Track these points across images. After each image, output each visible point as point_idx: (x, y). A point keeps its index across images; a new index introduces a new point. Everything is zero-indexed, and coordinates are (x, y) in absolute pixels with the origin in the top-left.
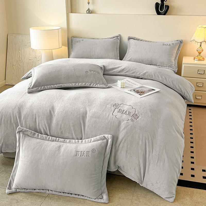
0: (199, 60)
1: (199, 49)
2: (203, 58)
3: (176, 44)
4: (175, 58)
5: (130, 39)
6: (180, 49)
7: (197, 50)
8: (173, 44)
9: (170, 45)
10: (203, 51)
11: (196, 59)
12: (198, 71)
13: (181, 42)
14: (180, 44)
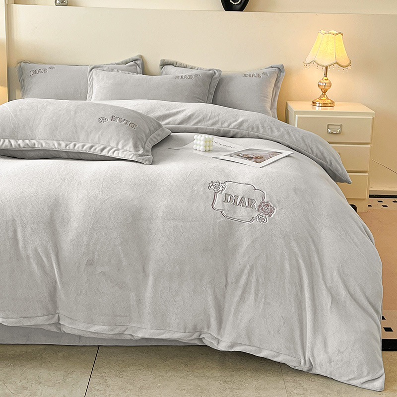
0: (325, 105)
1: (322, 81)
2: (333, 102)
3: (272, 73)
4: (272, 105)
5: (166, 67)
6: (280, 85)
7: (319, 85)
8: (264, 73)
9: (258, 76)
10: (330, 86)
11: (317, 105)
12: (328, 128)
13: (280, 69)
14: (279, 75)
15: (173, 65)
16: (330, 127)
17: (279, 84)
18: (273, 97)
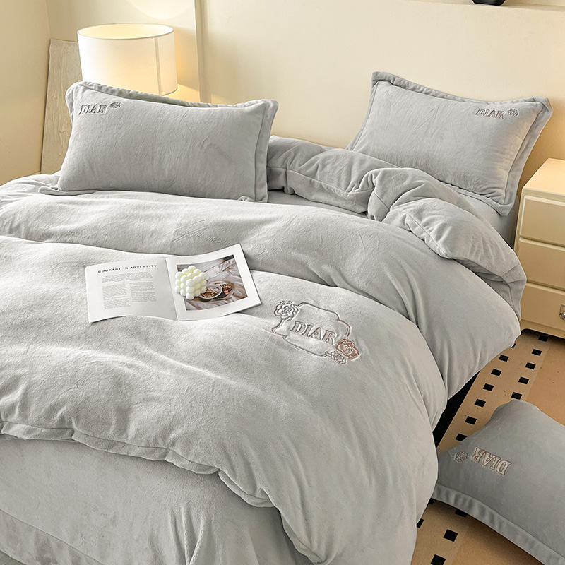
3: (525, 113)
4: (515, 163)
5: (380, 82)
8: (511, 112)
9: (500, 114)
13: (545, 107)
14: (540, 115)
15: (389, 81)
17: (537, 129)
18: (522, 150)
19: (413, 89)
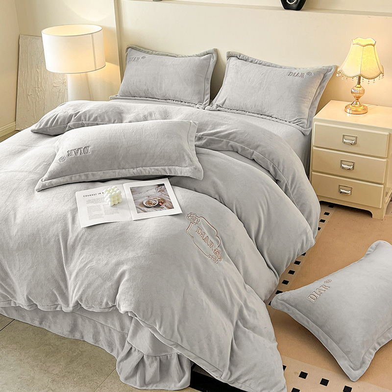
1: (355, 88)
2: (365, 109)
3: (317, 74)
4: (312, 104)
5: (232, 58)
7: (352, 92)
8: (309, 73)
9: (302, 75)
12: (343, 138)
14: (325, 75)
15: (237, 57)
16: (345, 137)
17: (324, 83)
18: (316, 96)
19: (251, 62)
